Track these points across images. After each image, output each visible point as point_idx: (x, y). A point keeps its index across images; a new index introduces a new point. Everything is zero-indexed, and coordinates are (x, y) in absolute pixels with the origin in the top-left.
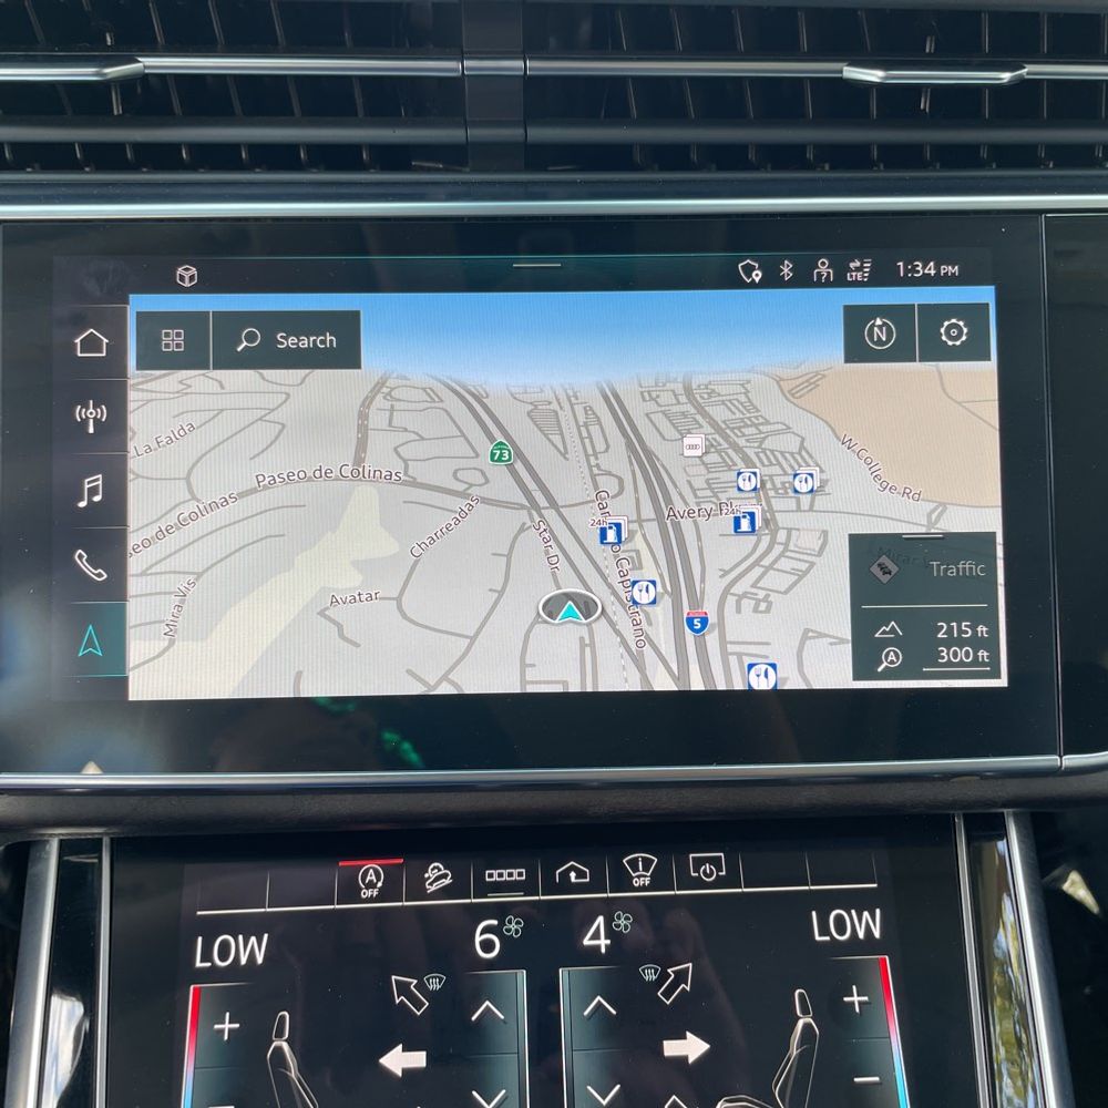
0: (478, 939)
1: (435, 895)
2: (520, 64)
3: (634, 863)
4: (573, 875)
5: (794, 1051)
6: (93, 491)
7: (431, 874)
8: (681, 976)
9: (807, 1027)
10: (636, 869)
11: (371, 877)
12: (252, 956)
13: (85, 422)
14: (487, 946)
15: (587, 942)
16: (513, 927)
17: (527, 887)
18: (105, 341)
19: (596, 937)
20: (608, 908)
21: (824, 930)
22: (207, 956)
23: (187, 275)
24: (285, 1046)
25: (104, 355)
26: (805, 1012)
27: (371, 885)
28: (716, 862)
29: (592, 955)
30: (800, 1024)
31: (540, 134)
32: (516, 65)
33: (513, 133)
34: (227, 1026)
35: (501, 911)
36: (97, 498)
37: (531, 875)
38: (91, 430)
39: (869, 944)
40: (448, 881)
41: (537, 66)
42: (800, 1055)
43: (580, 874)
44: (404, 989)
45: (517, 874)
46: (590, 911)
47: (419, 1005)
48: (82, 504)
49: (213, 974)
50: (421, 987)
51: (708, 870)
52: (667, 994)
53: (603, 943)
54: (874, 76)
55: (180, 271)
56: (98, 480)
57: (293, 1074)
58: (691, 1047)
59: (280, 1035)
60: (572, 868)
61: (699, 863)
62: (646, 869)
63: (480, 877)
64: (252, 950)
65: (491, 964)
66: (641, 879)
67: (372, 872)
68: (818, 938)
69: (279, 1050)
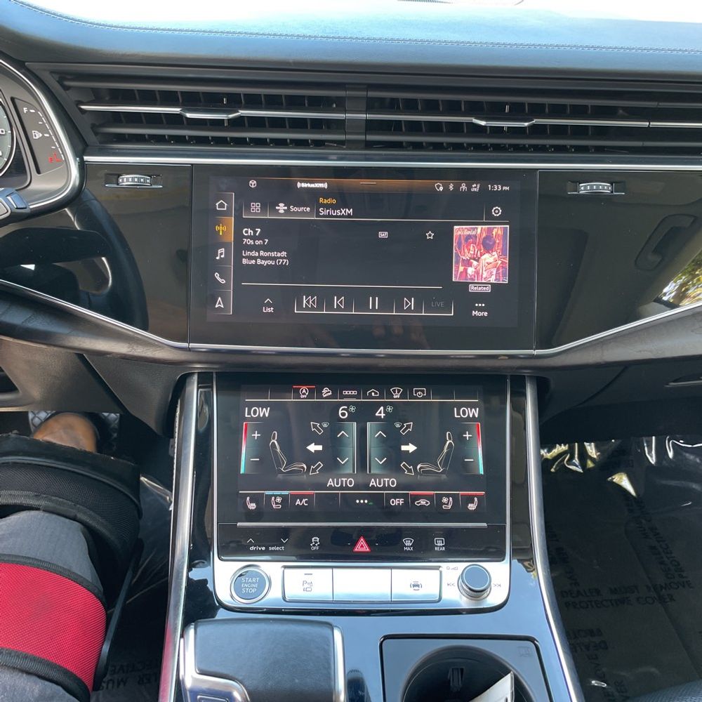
0: (340, 412)
1: (326, 398)
2: (365, 116)
3: (394, 391)
4: (373, 394)
5: (445, 451)
6: (221, 254)
7: (324, 391)
8: (408, 427)
9: (450, 443)
10: (395, 392)
11: (304, 391)
12: (264, 414)
13: (219, 231)
14: (343, 414)
15: (377, 414)
16: (352, 409)
17: (357, 397)
18: (226, 205)
19: (381, 413)
20: (385, 405)
21: (458, 414)
22: (249, 413)
23: (253, 184)
24: (276, 442)
25: (225, 209)
26: (450, 439)
27: (304, 394)
28: (423, 391)
29: (379, 419)
30: (448, 443)
31: (370, 138)
32: (363, 116)
33: (362, 137)
34: (256, 435)
35: (348, 404)
36: (223, 256)
37: (359, 393)
38: (221, 234)
39: (474, 419)
40: (330, 394)
41: (370, 116)
42: (447, 453)
43: (376, 393)
44: (315, 426)
45: (354, 393)
46: (378, 405)
47: (320, 431)
48: (218, 258)
49: (252, 419)
50: (321, 426)
51: (420, 394)
52: (403, 432)
53: (383, 415)
54: (483, 123)
55: (251, 182)
56: (223, 250)
57: (278, 450)
58: (411, 448)
59: (274, 438)
60: (373, 391)
61: (416, 391)
62: (398, 393)
63: (341, 393)
64: (265, 412)
65: (343, 420)
66: (396, 396)
67: (304, 390)
68: (456, 416)
69: (273, 443)
